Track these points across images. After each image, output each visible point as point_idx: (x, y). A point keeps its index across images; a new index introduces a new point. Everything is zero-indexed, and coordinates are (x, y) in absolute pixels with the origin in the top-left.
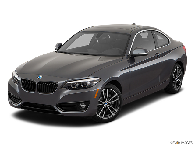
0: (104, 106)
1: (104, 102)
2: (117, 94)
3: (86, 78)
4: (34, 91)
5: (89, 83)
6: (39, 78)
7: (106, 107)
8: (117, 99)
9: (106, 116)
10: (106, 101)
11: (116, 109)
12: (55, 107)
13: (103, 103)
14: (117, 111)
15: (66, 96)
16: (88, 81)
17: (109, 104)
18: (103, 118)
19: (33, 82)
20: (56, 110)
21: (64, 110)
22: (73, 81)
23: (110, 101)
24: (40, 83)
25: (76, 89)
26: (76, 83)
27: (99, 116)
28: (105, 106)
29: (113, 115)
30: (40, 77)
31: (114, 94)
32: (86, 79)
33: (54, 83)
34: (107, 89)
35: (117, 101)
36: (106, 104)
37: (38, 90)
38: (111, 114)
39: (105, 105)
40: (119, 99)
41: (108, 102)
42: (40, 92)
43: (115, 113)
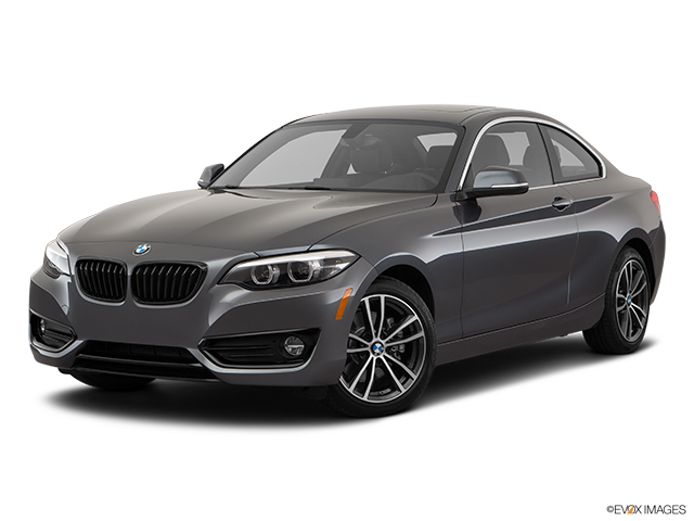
0: (371, 356)
1: (369, 341)
2: (416, 317)
3: (306, 248)
4: (119, 297)
5: (316, 266)
6: (138, 251)
7: (379, 360)
8: (416, 333)
9: (376, 393)
10: (379, 339)
11: (412, 370)
12: (195, 352)
13: (366, 346)
14: (415, 377)
15: (236, 313)
16: (314, 260)
17: (388, 350)
18: (365, 398)
19: (120, 266)
20: (197, 362)
21: (224, 361)
22: (260, 258)
23: (391, 341)
24: (142, 267)
25: (270, 287)
26: (270, 268)
27: (351, 390)
28: (375, 358)
29: (404, 391)
30: (145, 248)
31: (407, 314)
32: (308, 251)
33: (192, 267)
34: (383, 297)
35: (417, 340)
36: (377, 351)
37: (135, 292)
38: (395, 388)
39: (374, 353)
40: (422, 334)
41: (383, 342)
42: (142, 299)
43: (411, 383)
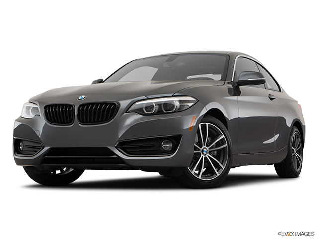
0: (202, 155)
1: (201, 148)
2: (223, 136)
3: (172, 94)
5: (177, 104)
6: (80, 98)
7: (205, 158)
8: (223, 145)
9: (205, 175)
10: (205, 147)
11: (222, 164)
12: (113, 149)
13: (199, 150)
14: (223, 168)
15: (134, 128)
16: (176, 101)
17: (210, 153)
18: (200, 178)
19: (70, 106)
22: (148, 99)
23: (211, 148)
26: (154, 104)
27: (193, 173)
29: (218, 175)
30: (83, 96)
31: (218, 135)
32: (173, 96)
33: (112, 104)
34: (207, 124)
35: (223, 149)
36: (205, 153)
37: (79, 119)
38: (214, 173)
39: (203, 154)
40: (226, 145)
41: (208, 148)
42: (83, 123)
43: (221, 171)
